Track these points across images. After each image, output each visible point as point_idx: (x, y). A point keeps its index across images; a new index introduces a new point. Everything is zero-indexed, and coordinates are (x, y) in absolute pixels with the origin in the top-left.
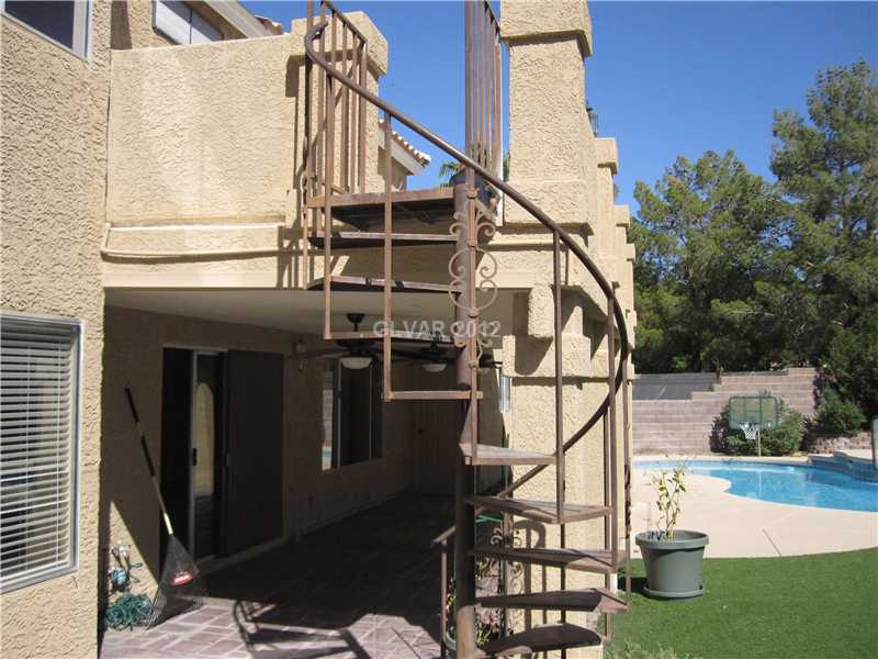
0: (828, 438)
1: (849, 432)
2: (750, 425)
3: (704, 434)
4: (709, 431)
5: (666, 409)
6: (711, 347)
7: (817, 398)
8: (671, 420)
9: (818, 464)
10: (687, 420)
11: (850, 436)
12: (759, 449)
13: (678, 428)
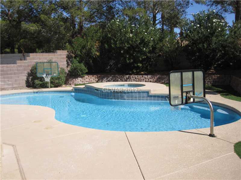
0: (74, 78)
1: (82, 76)
2: (46, 75)
3: (23, 80)
4: (25, 78)
5: (5, 69)
6: (20, 43)
7: (68, 63)
8: (7, 74)
9: (77, 90)
10: (15, 74)
11: (82, 77)
12: (49, 85)
13: (11, 78)
